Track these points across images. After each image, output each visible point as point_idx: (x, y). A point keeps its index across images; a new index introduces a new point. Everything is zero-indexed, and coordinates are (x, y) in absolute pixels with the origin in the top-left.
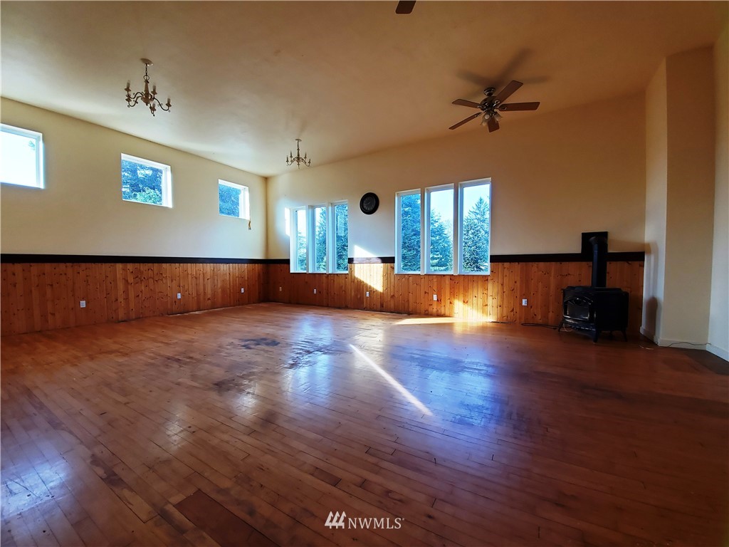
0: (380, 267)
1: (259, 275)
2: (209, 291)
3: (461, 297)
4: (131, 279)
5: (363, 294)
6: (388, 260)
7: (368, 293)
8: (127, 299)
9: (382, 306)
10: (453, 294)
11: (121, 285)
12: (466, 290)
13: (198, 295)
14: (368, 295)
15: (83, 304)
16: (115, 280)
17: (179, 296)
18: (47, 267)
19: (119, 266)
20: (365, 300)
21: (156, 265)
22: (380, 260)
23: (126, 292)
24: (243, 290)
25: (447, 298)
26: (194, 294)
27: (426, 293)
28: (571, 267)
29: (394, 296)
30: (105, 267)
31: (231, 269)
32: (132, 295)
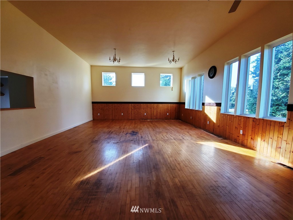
1: (176, 108)
2: (155, 113)
4: (133, 109)
5: (206, 122)
6: (219, 105)
7: (208, 122)
8: (132, 114)
9: (213, 131)
10: (255, 133)
11: (130, 110)
13: (151, 114)
14: (208, 123)
15: (122, 114)
16: (129, 108)
17: (145, 114)
18: (116, 104)
19: (130, 104)
20: (206, 126)
21: (139, 104)
22: (215, 105)
23: (131, 112)
24: (168, 114)
25: (250, 134)
26: (150, 114)
27: (236, 128)
29: (219, 126)
30: (127, 105)
31: (164, 106)
32: (133, 113)
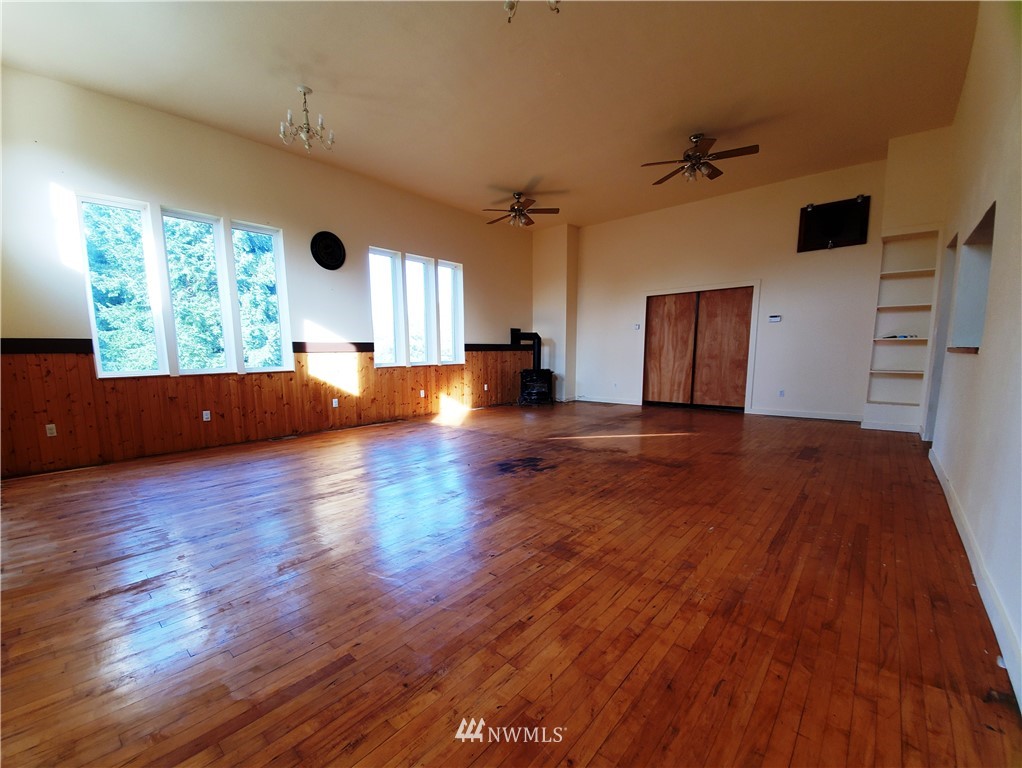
0: (355, 358)
3: (445, 389)
5: (327, 404)
6: (364, 348)
7: (335, 401)
9: (359, 417)
12: (448, 380)
14: (335, 405)
20: (330, 413)
22: (353, 348)
25: (433, 392)
28: (508, 354)
29: (375, 399)
